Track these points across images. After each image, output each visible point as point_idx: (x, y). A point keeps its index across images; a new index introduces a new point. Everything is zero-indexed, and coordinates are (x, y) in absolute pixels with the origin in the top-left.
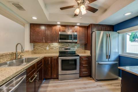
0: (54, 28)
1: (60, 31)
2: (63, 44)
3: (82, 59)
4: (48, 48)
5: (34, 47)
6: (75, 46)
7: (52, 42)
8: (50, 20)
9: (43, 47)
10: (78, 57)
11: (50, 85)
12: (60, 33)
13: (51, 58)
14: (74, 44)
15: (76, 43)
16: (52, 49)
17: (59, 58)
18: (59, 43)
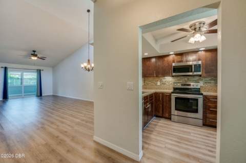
0: (166, 59)
1: (174, 62)
2: (179, 78)
3: (209, 99)
4: (159, 83)
5: (144, 82)
6: (199, 81)
7: (164, 76)
9: (154, 81)
10: (202, 96)
12: (174, 64)
13: (163, 93)
14: (197, 78)
15: (200, 76)
16: (164, 84)
17: (172, 94)
18: (173, 76)
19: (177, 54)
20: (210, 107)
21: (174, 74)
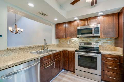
0: (73, 24)
1: (78, 26)
2: (83, 39)
3: (106, 58)
4: (69, 43)
5: (59, 42)
6: (98, 41)
8: (67, 18)
9: (65, 42)
11: (66, 75)
12: (79, 28)
14: (97, 39)
15: (99, 37)
16: (73, 43)
19: (81, 20)
20: (107, 65)
21: (78, 36)
